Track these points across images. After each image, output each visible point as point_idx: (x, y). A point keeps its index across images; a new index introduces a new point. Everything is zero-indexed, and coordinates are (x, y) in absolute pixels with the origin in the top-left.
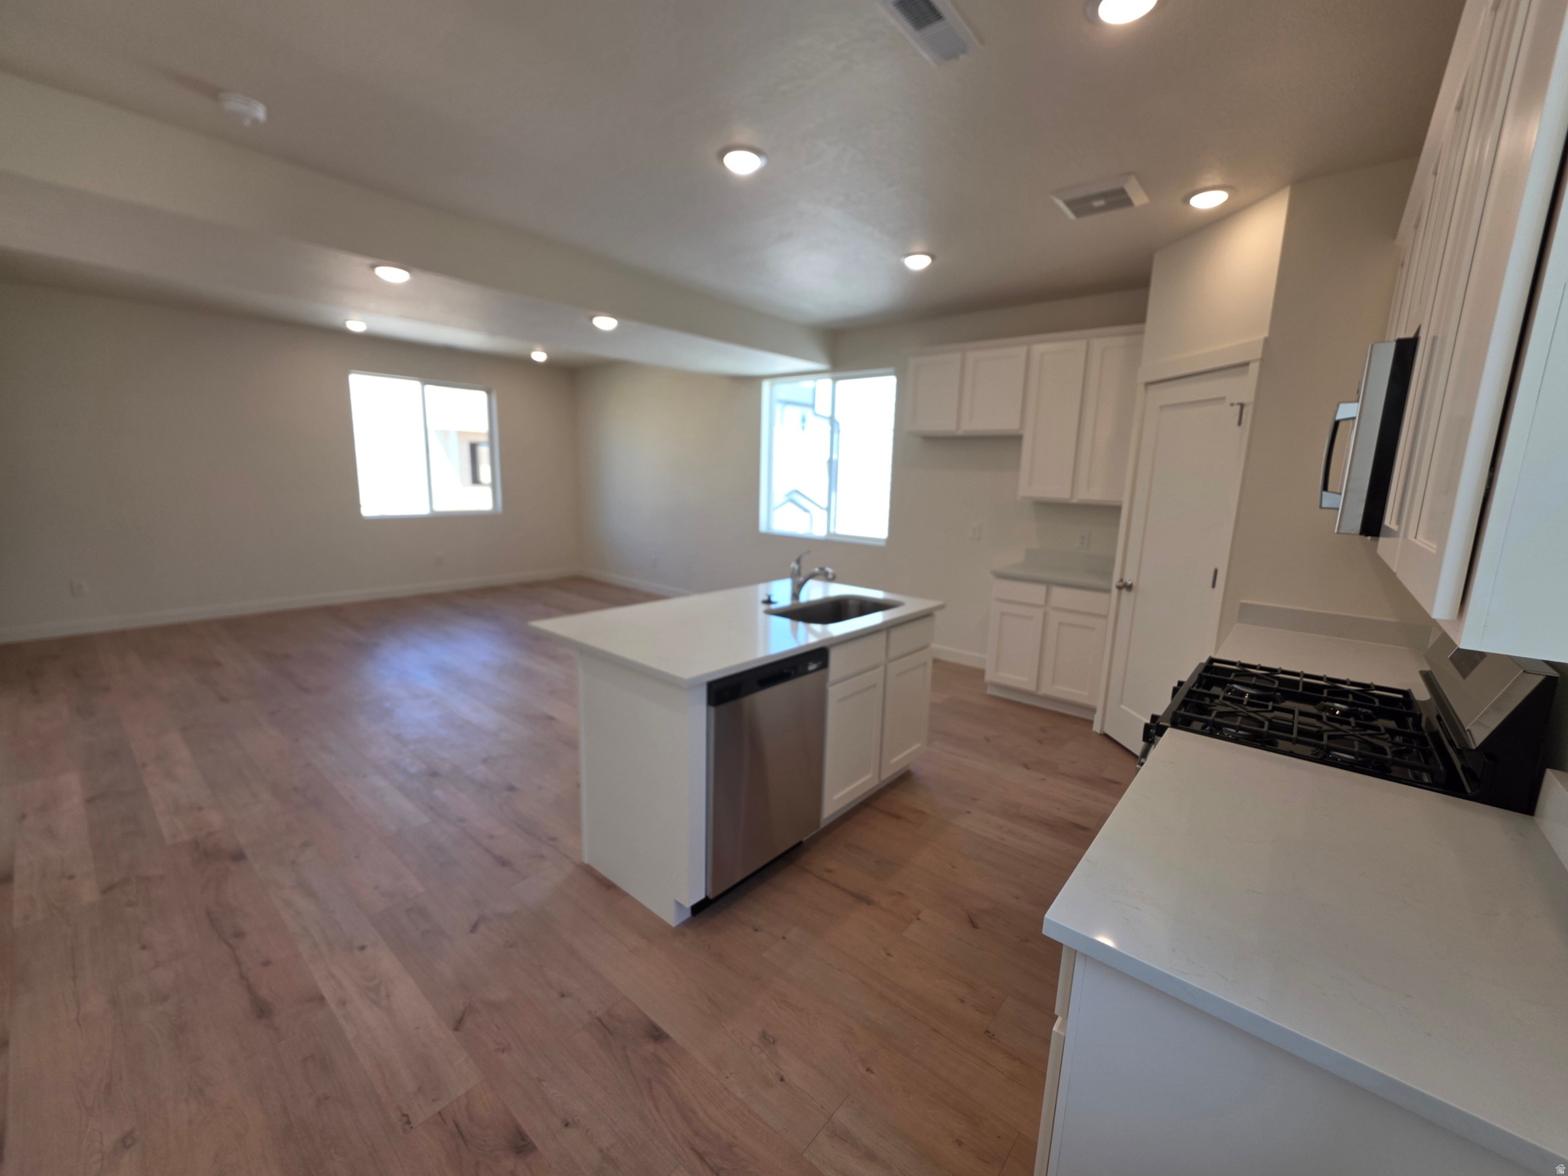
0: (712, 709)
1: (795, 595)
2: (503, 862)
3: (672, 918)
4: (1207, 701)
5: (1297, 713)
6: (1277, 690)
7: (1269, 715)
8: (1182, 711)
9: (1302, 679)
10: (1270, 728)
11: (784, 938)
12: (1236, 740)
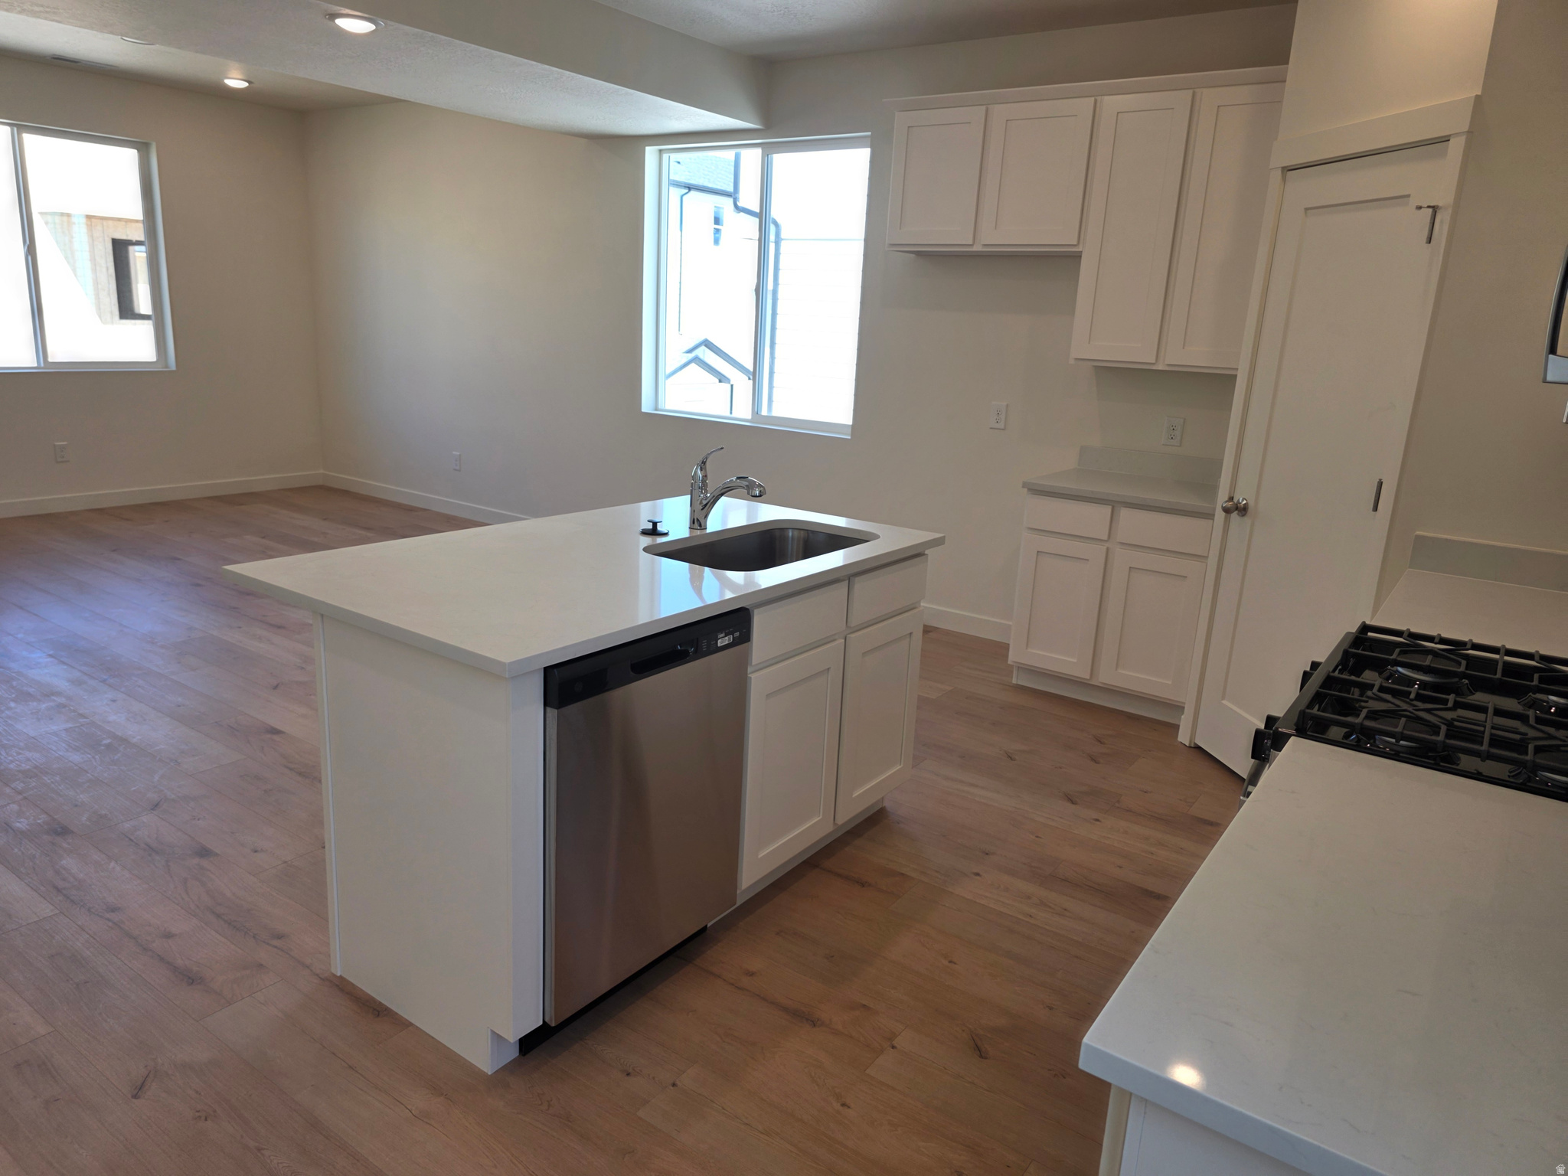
0: (553, 713)
1: (697, 522)
2: (191, 979)
3: (485, 1059)
4: (1356, 693)
5: (1491, 711)
6: (1464, 675)
7: (1449, 715)
8: (1315, 711)
9: (1502, 658)
10: (1447, 736)
11: (674, 1085)
12: (1395, 756)
